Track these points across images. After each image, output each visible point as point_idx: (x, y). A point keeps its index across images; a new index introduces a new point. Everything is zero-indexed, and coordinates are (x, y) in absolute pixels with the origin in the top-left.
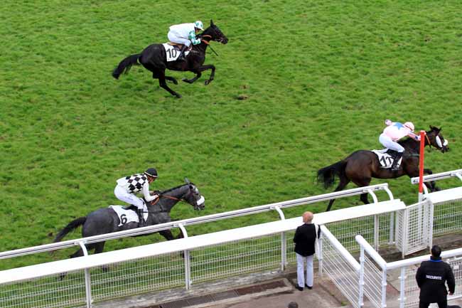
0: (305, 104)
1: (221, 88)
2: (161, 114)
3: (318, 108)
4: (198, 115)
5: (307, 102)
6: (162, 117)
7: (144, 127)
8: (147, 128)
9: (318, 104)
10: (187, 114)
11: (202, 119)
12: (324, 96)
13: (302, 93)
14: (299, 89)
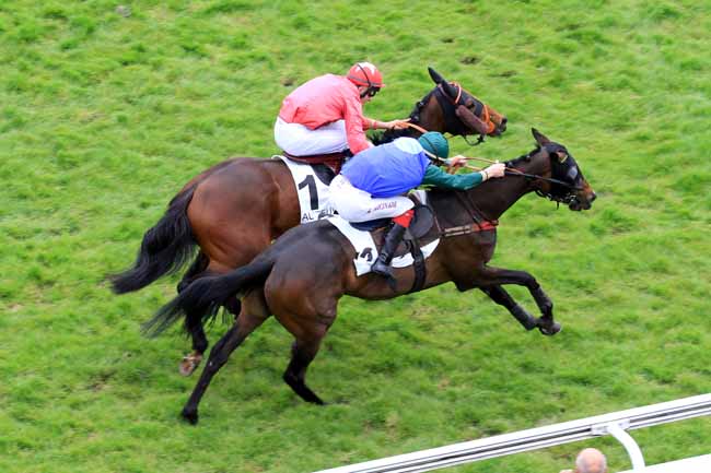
0: (586, 85)
1: (298, 34)
2: (122, 120)
3: (627, 100)
4: (243, 124)
5: (589, 78)
6: (125, 132)
7: (74, 164)
8: (84, 168)
9: (622, 86)
10: (207, 120)
11: (257, 138)
12: (641, 57)
13: (564, 50)
14: (549, 35)
